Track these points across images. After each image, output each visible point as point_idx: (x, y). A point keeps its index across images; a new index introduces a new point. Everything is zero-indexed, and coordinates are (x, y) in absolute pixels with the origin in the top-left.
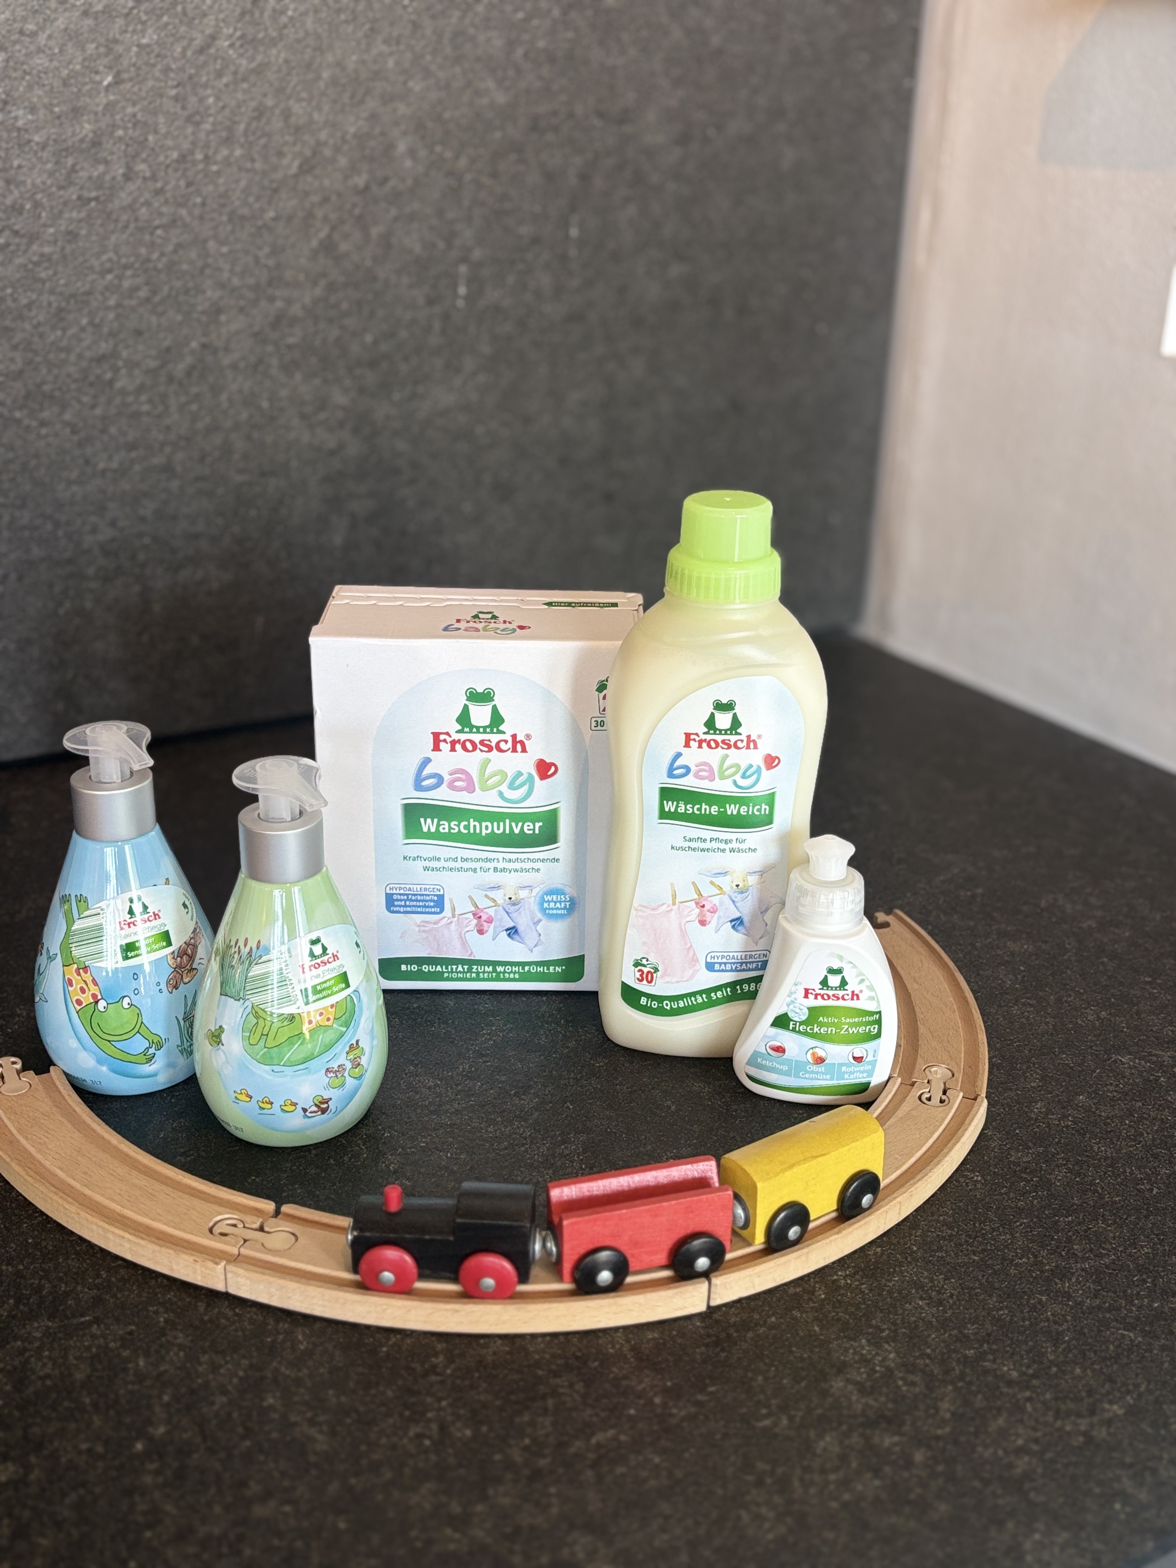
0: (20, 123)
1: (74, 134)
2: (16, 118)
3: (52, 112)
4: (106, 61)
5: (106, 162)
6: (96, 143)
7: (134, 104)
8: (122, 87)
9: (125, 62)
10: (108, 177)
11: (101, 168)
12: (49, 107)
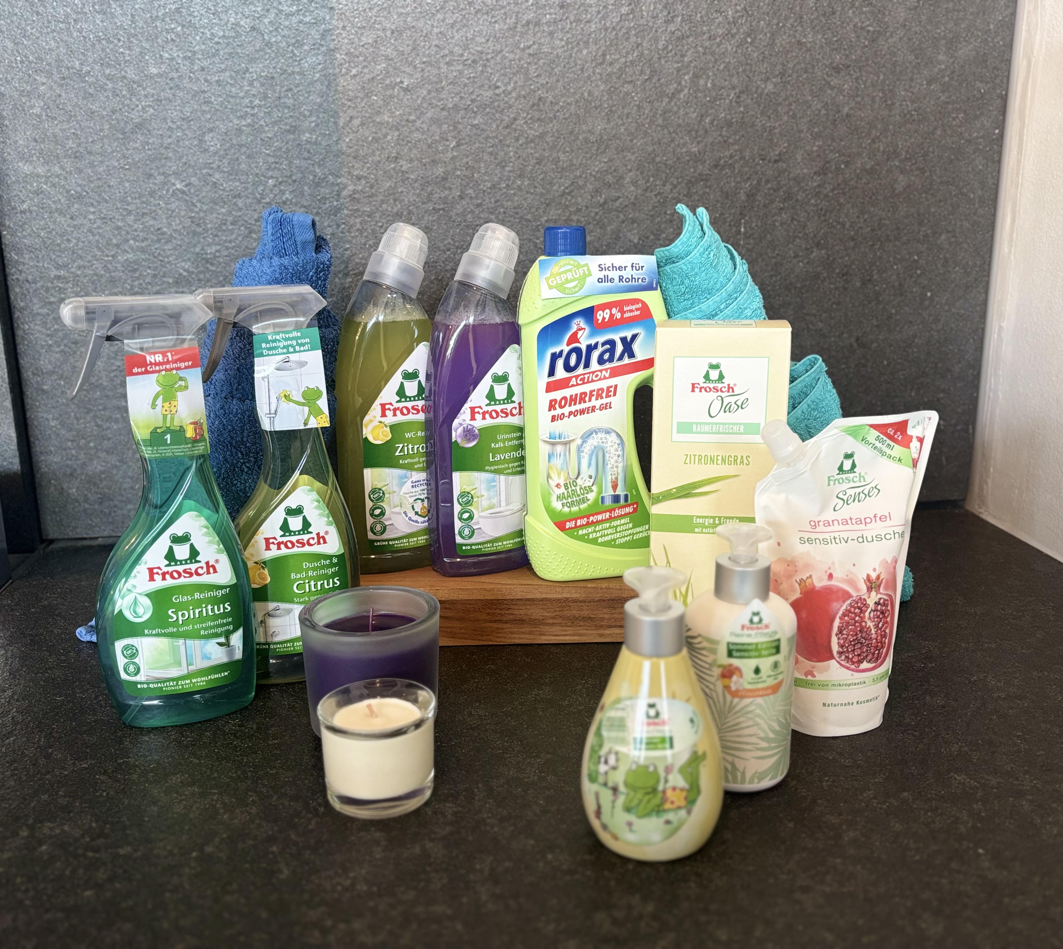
0: (404, 168)
1: (433, 174)
2: (401, 166)
3: (421, 162)
4: (452, 134)
5: (450, 189)
6: (444, 179)
7: (467, 156)
8: (462, 147)
9: (464, 134)
10: (450, 197)
11: (447, 192)
12: (420, 160)
